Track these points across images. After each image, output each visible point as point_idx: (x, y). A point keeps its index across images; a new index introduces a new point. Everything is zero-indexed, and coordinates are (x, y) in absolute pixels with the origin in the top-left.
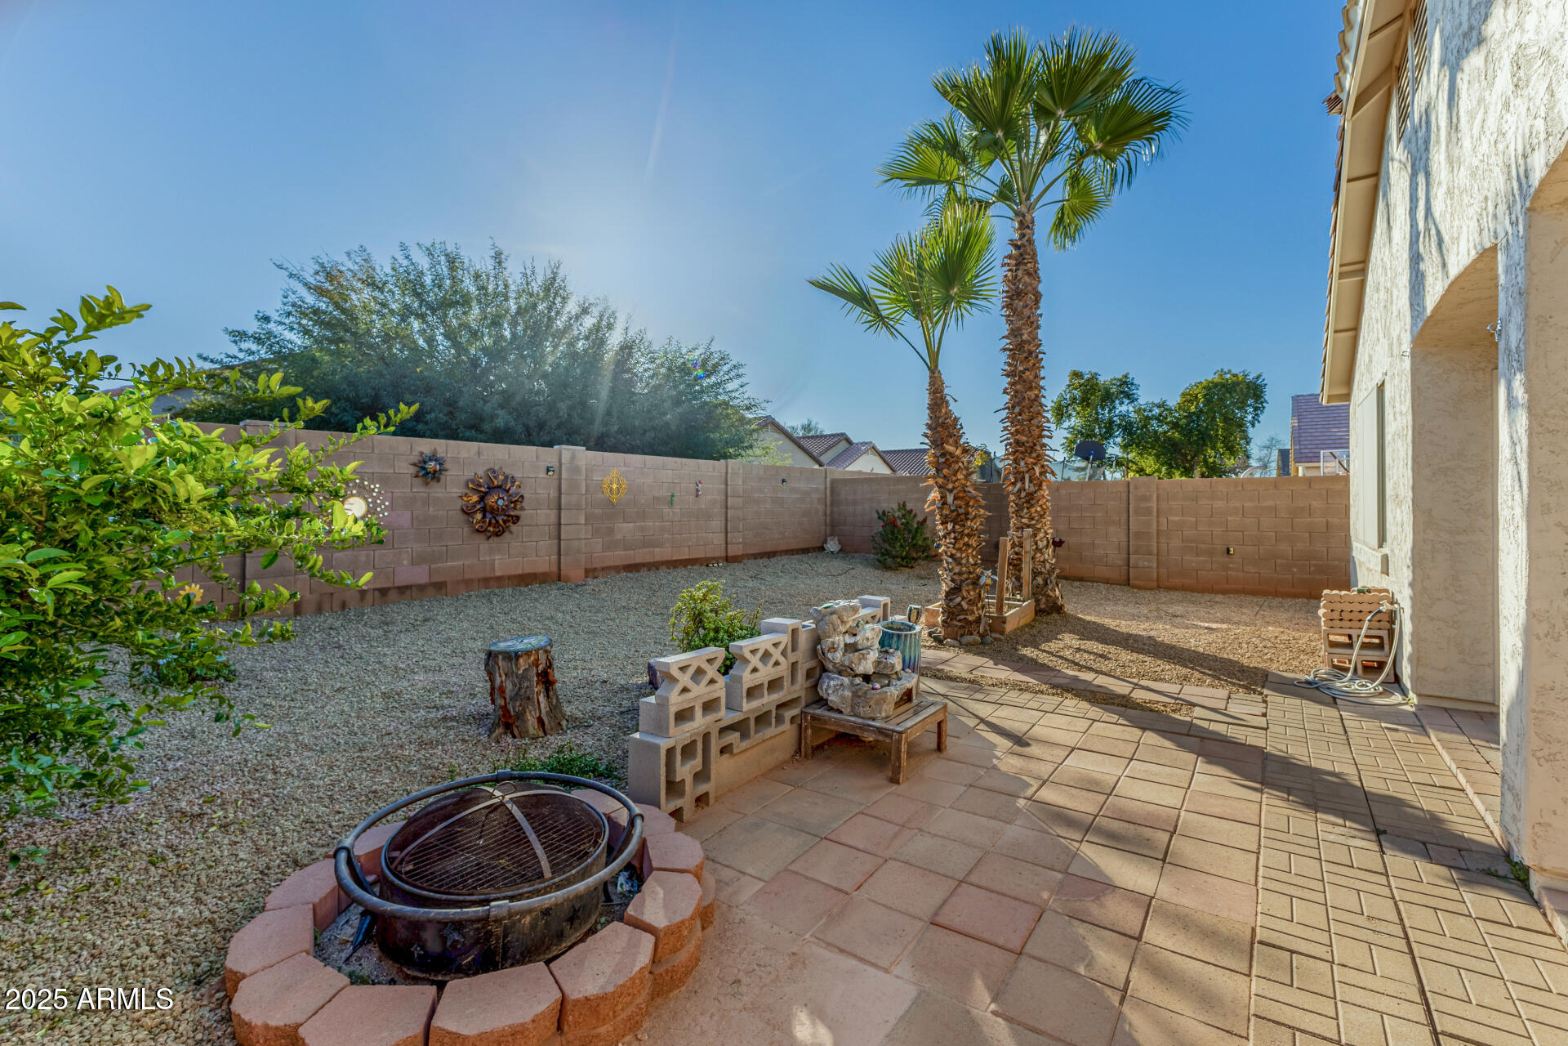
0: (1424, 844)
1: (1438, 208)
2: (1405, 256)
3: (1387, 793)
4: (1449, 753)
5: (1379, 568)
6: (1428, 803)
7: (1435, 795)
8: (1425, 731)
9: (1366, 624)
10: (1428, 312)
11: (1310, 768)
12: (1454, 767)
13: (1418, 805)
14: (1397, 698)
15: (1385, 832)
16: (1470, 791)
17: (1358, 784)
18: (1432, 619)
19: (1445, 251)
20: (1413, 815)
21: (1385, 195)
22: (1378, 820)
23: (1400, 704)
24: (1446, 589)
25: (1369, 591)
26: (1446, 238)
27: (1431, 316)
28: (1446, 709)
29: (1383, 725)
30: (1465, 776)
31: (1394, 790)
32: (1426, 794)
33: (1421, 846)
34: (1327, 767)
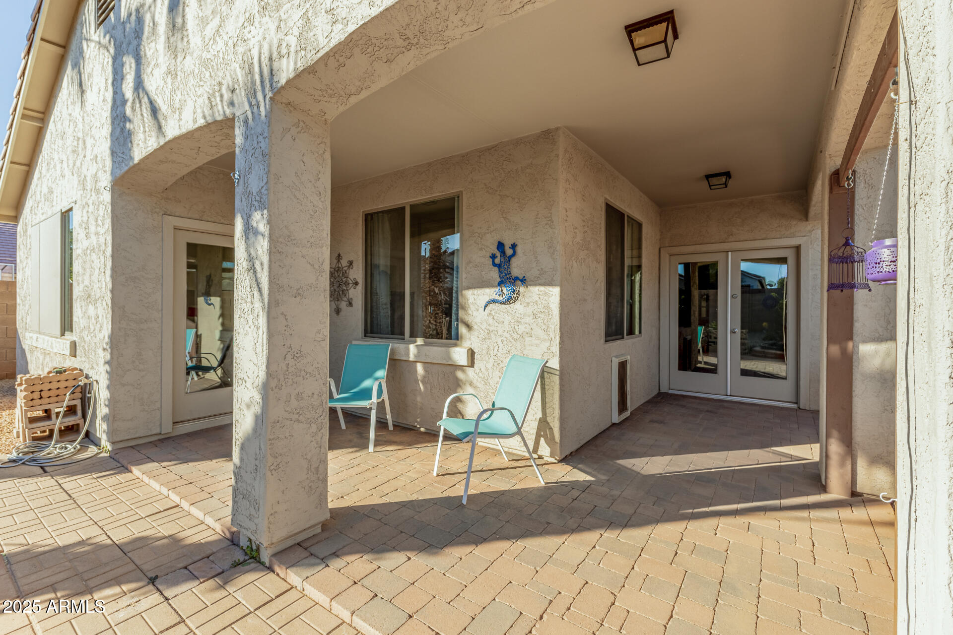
0: (186, 568)
1: (152, 83)
2: (105, 113)
3: (134, 536)
4: (156, 481)
5: (68, 352)
6: (163, 529)
7: (165, 520)
8: (127, 469)
9: (68, 397)
10: (136, 160)
11: (58, 549)
12: (164, 490)
13: (160, 535)
14: (92, 450)
15: (157, 577)
16: (185, 505)
17: (109, 542)
18: (124, 385)
19: (160, 117)
20: (163, 546)
21: (76, 65)
22: (145, 567)
23: (98, 454)
24: (134, 362)
25: (65, 371)
26: (163, 107)
27: (138, 164)
28: (132, 447)
29: (95, 476)
30: (178, 494)
31: (138, 530)
32: (159, 522)
33: (186, 572)
34: (72, 539)
